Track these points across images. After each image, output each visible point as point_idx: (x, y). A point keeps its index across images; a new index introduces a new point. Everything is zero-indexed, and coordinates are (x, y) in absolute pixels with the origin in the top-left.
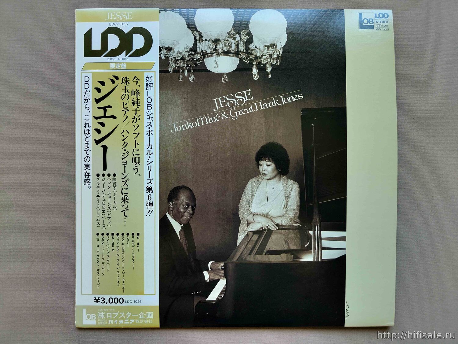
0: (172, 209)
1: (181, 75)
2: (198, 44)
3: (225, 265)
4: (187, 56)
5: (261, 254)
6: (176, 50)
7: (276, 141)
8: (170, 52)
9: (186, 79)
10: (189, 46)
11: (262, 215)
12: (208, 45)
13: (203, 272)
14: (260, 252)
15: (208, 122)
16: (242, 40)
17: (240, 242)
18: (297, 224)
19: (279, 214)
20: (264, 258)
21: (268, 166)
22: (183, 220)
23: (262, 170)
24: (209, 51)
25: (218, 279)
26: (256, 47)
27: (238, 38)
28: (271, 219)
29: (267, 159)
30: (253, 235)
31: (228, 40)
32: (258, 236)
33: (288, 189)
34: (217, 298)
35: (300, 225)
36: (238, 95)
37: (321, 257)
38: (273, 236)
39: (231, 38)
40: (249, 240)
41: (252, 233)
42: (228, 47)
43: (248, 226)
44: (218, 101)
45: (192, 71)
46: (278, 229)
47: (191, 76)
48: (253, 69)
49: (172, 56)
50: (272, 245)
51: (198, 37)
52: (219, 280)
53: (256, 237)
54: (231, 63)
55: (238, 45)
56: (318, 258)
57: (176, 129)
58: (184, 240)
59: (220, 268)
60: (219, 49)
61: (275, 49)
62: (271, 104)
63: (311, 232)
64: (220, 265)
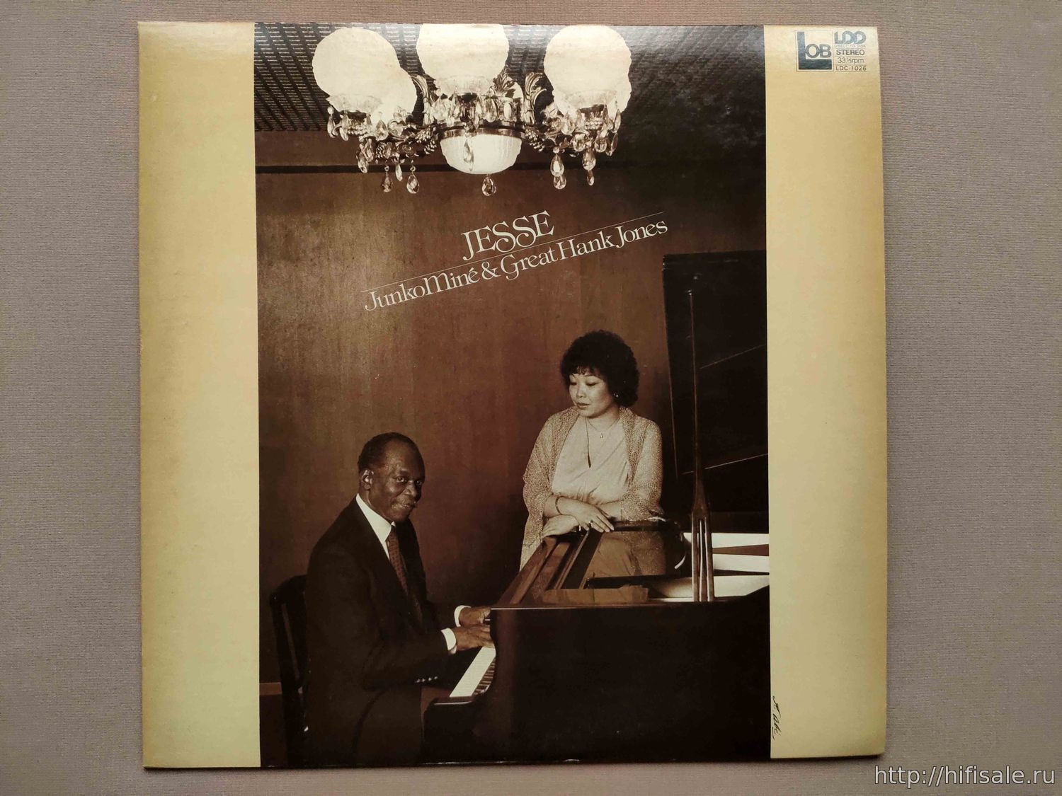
0: (368, 487)
1: (387, 179)
2: (426, 105)
3: (493, 615)
4: (400, 134)
5: (576, 586)
6: (375, 120)
7: (607, 329)
8: (360, 124)
9: (399, 188)
10: (404, 110)
11: (578, 499)
12: (450, 109)
13: (443, 631)
14: (572, 582)
15: (452, 285)
16: (528, 97)
17: (527, 561)
18: (657, 518)
19: (615, 496)
20: (580, 597)
21: (590, 385)
22: (396, 512)
23: (577, 396)
24: (450, 122)
25: (477, 646)
26: (559, 113)
27: (518, 93)
28: (598, 508)
29: (588, 369)
30: (557, 545)
31: (495, 98)
32: (568, 547)
33: (636, 438)
34: (475, 691)
35: (663, 520)
36: (520, 224)
37: (712, 593)
38: (602, 545)
39: (502, 90)
40: (547, 555)
41: (553, 540)
42: (496, 113)
43: (544, 523)
44: (473, 237)
45: (413, 169)
46: (612, 528)
47: (410, 181)
48: (553, 163)
49: (366, 133)
50: (599, 566)
51: (425, 89)
52: (477, 650)
53: (562, 549)
54: (503, 151)
55: (519, 109)
56: (705, 595)
57: (377, 301)
58: (399, 558)
59: (482, 622)
60: (474, 119)
61: (604, 118)
62: (595, 244)
63: (688, 536)
64: (482, 615)
